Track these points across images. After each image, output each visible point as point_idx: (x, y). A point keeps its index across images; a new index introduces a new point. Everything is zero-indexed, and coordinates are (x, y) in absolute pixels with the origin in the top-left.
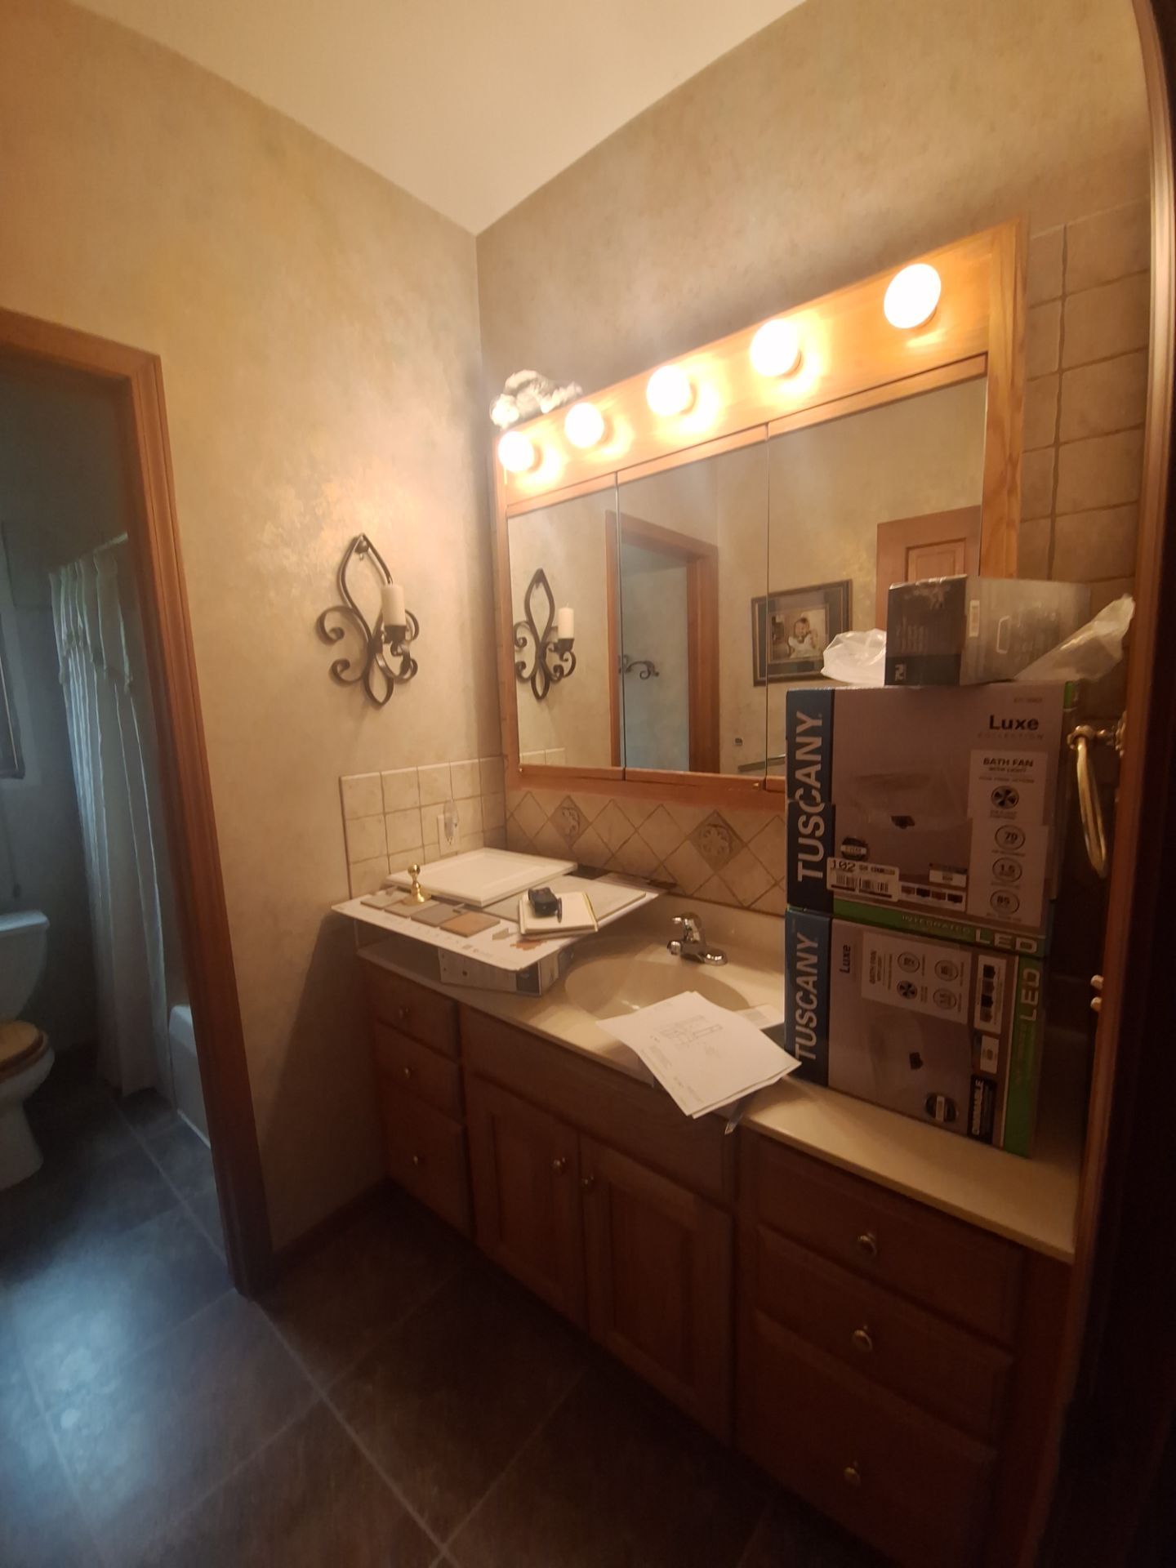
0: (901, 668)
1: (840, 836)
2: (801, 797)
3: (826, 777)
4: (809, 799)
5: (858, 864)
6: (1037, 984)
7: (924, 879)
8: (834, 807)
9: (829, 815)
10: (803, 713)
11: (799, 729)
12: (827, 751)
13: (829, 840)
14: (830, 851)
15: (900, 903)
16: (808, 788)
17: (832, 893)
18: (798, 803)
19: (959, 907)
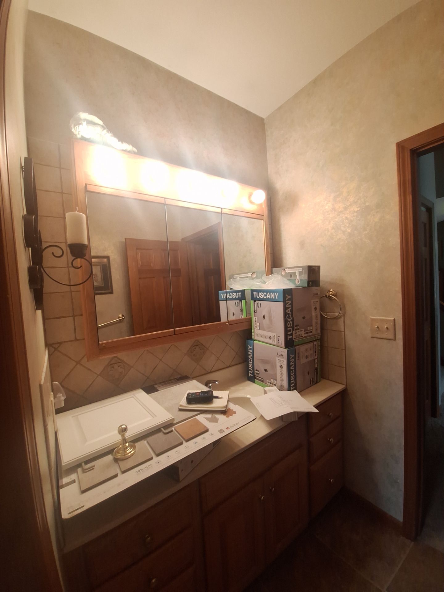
0: (311, 283)
1: (295, 325)
2: (288, 317)
3: (292, 311)
4: (289, 317)
5: (298, 331)
6: (319, 344)
7: (307, 330)
8: (293, 318)
9: (293, 320)
10: (288, 295)
11: (287, 299)
12: (291, 304)
13: (293, 327)
14: (293, 330)
15: (305, 337)
16: (289, 314)
17: (294, 340)
18: (287, 319)
19: (311, 334)
